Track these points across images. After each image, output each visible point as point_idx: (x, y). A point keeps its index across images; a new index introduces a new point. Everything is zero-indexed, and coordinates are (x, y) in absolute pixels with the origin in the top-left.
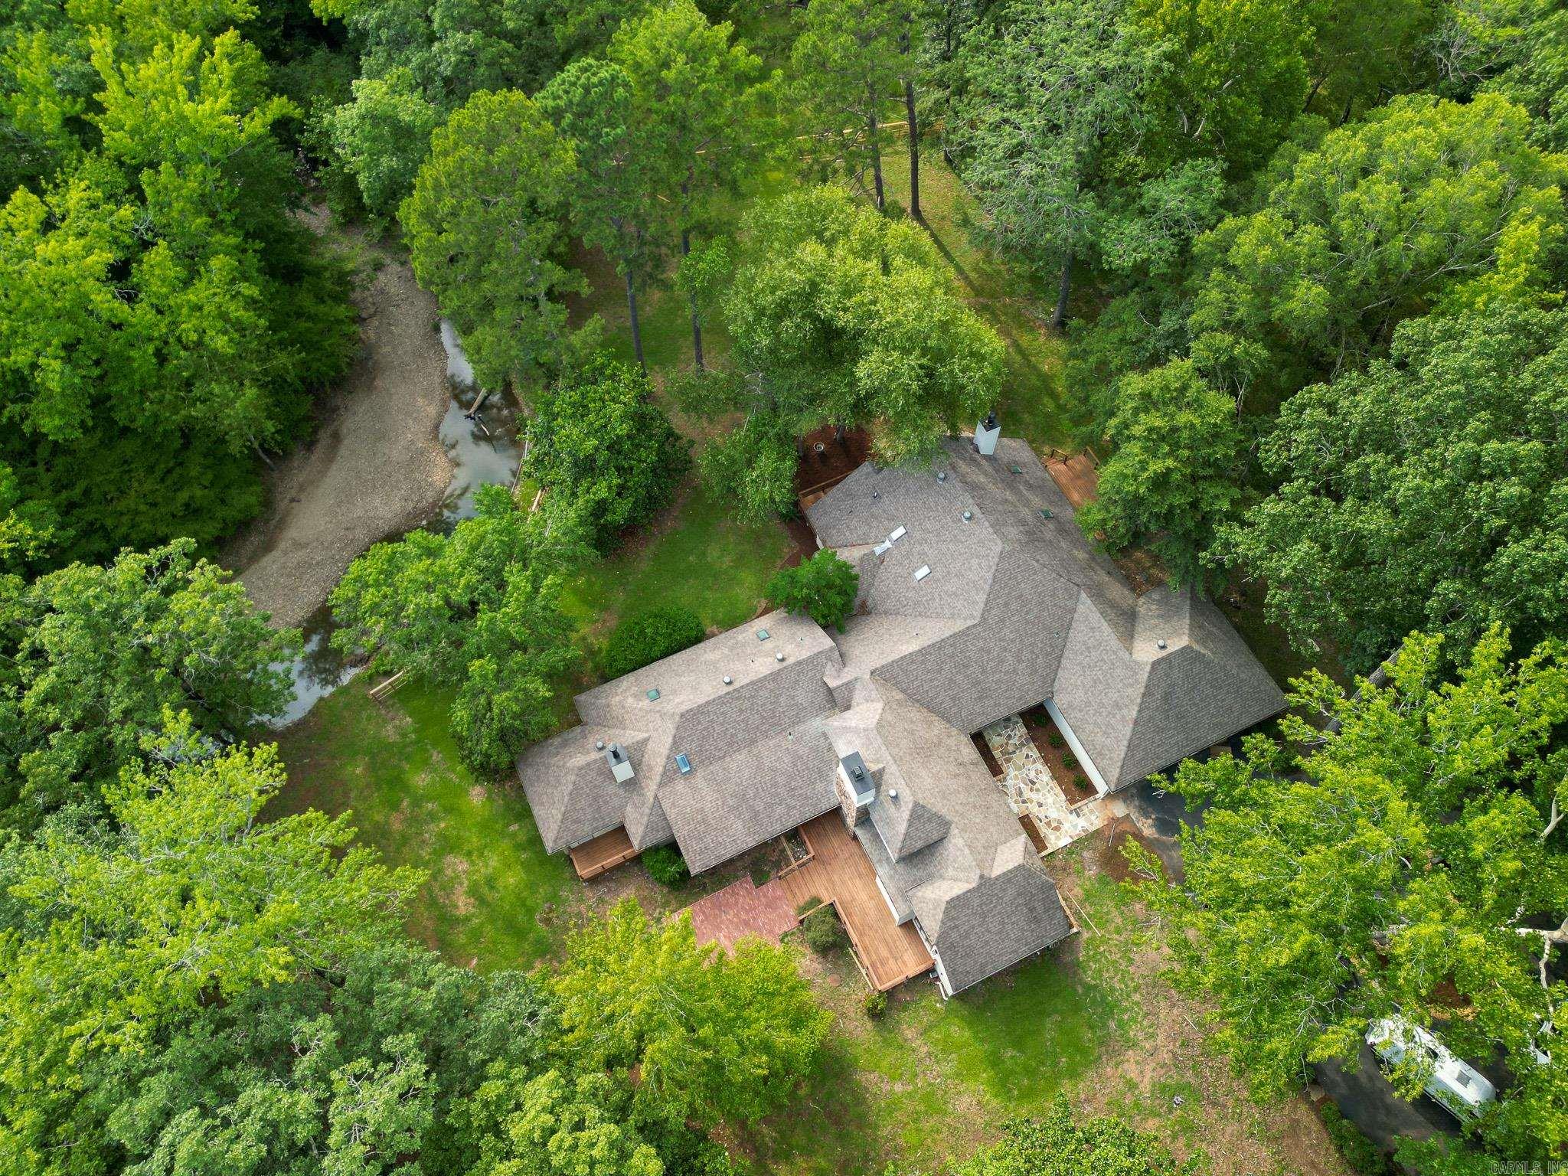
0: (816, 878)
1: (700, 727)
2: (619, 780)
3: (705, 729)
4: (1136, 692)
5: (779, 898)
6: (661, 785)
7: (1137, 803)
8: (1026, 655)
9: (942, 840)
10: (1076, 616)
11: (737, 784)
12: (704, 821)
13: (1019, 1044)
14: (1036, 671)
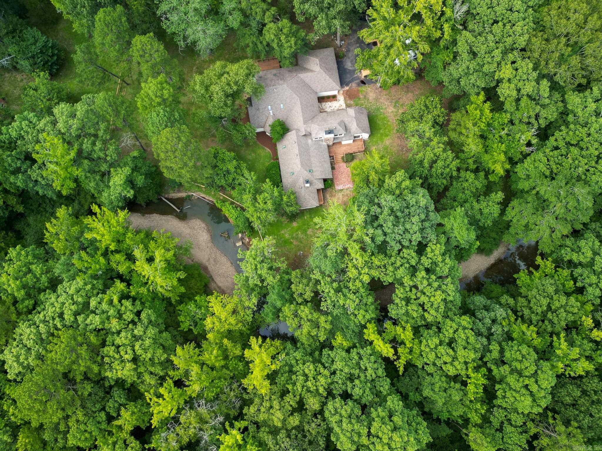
1: (304, 164)
4: (324, 75)
8: (308, 93)
10: (303, 79)
11: (317, 162)
12: (322, 171)
13: (380, 129)
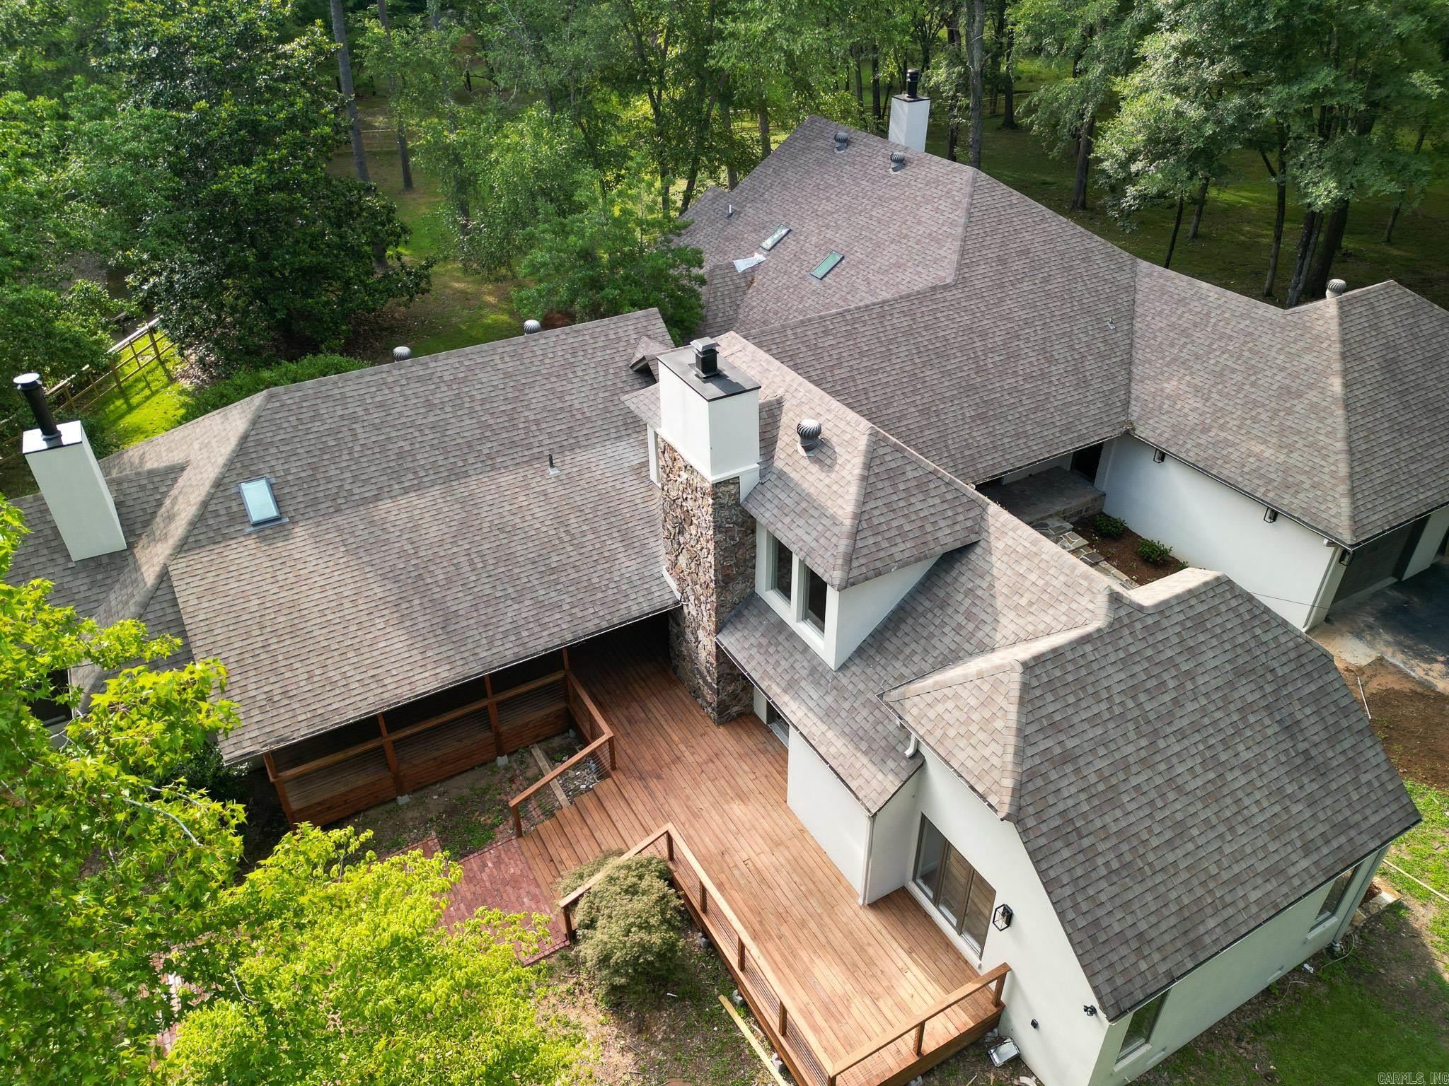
0: (617, 811)
1: (316, 427)
2: (75, 557)
3: (331, 432)
5: (515, 882)
6: (184, 547)
7: (1388, 637)
8: (1059, 351)
9: (967, 548)
10: (1139, 296)
11: (402, 553)
12: (294, 631)
14: (1087, 383)
